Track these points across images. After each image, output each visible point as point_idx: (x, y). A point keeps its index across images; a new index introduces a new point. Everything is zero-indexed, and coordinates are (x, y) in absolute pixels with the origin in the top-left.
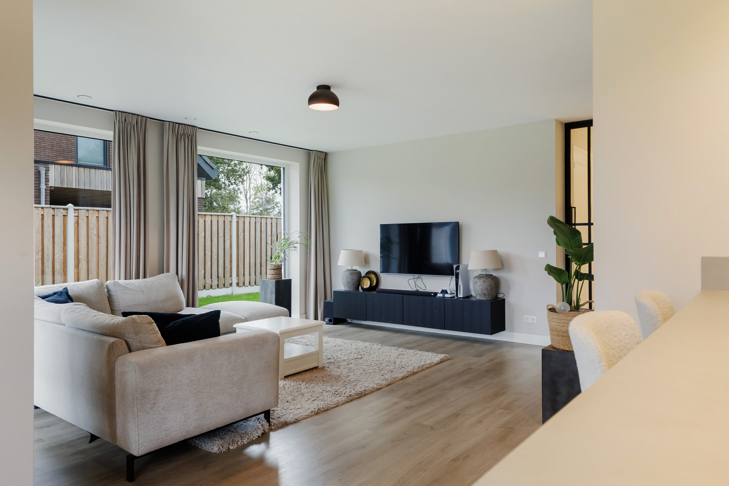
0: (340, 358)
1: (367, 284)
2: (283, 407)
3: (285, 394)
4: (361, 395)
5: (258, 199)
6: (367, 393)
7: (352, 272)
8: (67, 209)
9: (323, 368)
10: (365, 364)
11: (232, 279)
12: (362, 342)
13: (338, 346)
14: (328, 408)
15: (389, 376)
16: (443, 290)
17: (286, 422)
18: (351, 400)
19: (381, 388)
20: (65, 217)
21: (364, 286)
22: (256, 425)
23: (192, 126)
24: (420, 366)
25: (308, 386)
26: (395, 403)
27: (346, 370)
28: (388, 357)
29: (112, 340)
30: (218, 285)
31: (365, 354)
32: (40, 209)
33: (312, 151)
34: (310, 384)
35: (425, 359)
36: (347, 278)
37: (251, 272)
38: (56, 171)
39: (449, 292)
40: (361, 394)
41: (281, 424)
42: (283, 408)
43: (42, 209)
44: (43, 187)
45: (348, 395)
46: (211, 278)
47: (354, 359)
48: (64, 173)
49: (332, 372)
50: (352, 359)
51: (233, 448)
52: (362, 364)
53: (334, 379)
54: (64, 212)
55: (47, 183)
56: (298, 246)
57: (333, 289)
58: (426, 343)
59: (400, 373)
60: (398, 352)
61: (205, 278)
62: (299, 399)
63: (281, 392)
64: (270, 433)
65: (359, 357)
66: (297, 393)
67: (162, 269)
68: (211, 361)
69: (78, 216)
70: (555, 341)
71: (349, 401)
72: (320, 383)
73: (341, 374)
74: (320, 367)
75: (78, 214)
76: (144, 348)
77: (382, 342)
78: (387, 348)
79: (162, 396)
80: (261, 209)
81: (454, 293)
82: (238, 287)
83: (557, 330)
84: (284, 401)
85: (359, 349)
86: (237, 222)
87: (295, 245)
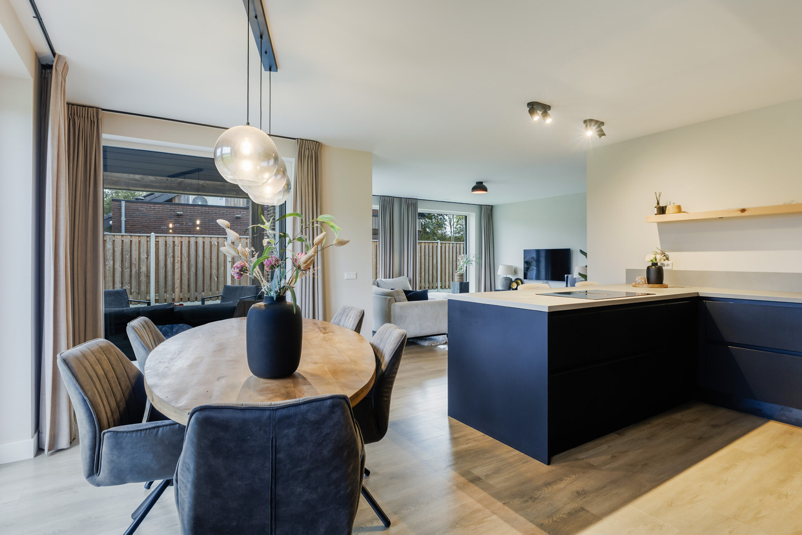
1: (515, 286)
5: (459, 226)
7: (506, 278)
11: (437, 284)
21: (513, 287)
22: (443, 339)
29: (390, 297)
30: (429, 287)
33: (481, 205)
36: (503, 282)
37: (450, 277)
46: (425, 283)
51: (434, 345)
56: (474, 262)
57: (496, 289)
76: (401, 301)
79: (407, 318)
80: (462, 233)
82: (441, 289)
86: (441, 247)
87: (472, 262)
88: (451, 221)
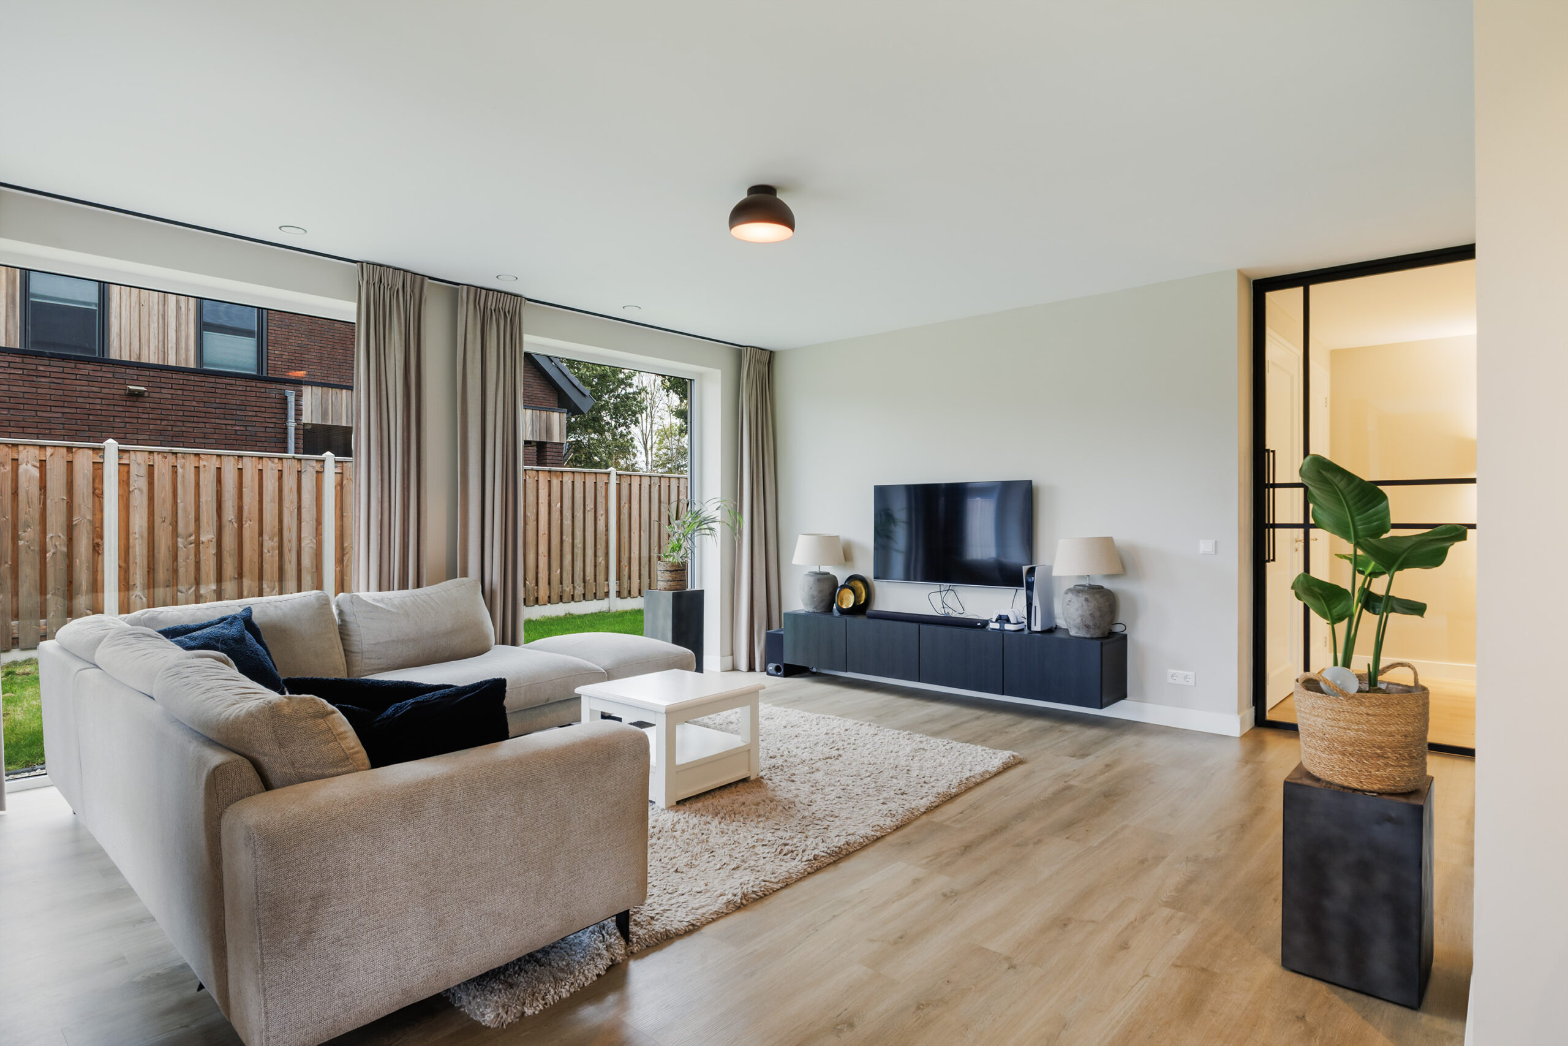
0: (795, 756)
1: (848, 600)
2: (665, 887)
3: (673, 847)
4: (839, 856)
6: (851, 850)
7: (819, 576)
8: (324, 461)
9: (759, 781)
10: (847, 773)
12: (839, 718)
13: (792, 727)
14: (766, 893)
15: (897, 804)
16: (1000, 615)
17: (668, 933)
18: (818, 870)
19: (882, 836)
20: (320, 474)
21: (842, 604)
22: (595, 946)
23: (512, 294)
24: (961, 781)
25: (725, 827)
26: (916, 881)
27: (806, 788)
28: (894, 754)
29: (217, 759)
30: (584, 595)
31: (846, 747)
32: (276, 460)
33: (745, 348)
34: (729, 822)
35: (971, 762)
36: (811, 588)
37: (642, 572)
38: (313, 396)
39: (1012, 620)
40: (840, 853)
41: (656, 938)
42: (665, 889)
43: (280, 461)
44: (292, 424)
45: (810, 858)
46: (573, 582)
47: (824, 759)
48: (328, 400)
49: (778, 791)
50: (820, 760)
51: (534, 1013)
52: (840, 773)
53: (781, 811)
54: (318, 467)
55: (298, 417)
56: (717, 526)
57: (784, 611)
58: (966, 722)
59: (921, 799)
60: (914, 743)
61: (561, 583)
62: (702, 863)
63: (665, 843)
64: (627, 965)
65: (833, 755)
66: (699, 846)
67: (453, 570)
68: (470, 811)
69: (342, 473)
70: (1319, 763)
71: (813, 873)
72: (751, 821)
73: (797, 796)
74: (752, 778)
75: (342, 469)
76: (303, 779)
77: (878, 717)
78: (890, 733)
79: (331, 909)
81: (1023, 622)
82: (619, 598)
83: (1327, 736)
84: (669, 870)
85: (833, 734)
86: (619, 485)
87: (712, 525)
88: (647, 439)
